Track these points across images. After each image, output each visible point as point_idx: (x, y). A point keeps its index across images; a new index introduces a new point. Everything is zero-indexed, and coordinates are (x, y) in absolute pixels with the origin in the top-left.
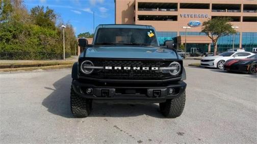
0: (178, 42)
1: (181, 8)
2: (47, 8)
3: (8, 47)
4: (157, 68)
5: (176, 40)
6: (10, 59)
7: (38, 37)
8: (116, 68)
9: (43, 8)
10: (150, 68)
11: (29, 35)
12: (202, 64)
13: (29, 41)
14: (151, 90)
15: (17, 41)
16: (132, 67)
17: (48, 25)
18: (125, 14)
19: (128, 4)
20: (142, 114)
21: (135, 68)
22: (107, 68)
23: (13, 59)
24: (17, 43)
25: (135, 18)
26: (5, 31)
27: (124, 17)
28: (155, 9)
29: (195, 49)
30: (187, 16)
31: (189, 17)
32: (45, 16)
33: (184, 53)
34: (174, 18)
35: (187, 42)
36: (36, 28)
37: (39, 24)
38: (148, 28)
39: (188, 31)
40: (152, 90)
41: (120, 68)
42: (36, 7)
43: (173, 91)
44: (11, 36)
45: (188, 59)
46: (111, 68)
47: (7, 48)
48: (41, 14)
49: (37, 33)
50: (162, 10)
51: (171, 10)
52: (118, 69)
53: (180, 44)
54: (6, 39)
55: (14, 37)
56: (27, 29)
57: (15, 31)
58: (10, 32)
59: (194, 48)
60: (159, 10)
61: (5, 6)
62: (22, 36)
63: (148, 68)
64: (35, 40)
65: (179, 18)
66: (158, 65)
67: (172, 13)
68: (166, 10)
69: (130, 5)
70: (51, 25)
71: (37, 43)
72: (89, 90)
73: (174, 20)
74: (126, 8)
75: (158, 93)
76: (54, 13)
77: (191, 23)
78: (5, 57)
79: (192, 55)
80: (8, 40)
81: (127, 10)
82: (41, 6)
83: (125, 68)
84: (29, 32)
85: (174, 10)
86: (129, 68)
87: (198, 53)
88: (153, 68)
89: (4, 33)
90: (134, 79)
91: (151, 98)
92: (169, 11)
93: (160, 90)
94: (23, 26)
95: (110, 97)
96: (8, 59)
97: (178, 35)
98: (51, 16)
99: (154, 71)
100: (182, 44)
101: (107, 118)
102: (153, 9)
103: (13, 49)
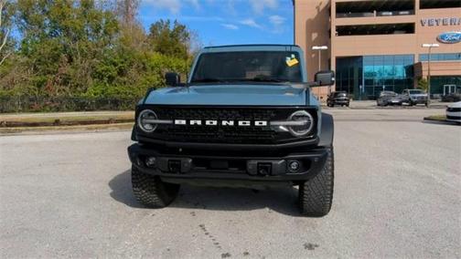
0: (416, 75)
1: (422, 7)
2: (176, 22)
3: (111, 89)
4: (265, 123)
5: (413, 70)
6: (115, 110)
7: (160, 73)
8: (192, 122)
9: (169, 22)
10: (252, 123)
11: (144, 69)
12: (448, 117)
13: (143, 80)
14: (253, 163)
15: (126, 79)
16: (220, 121)
17: (175, 51)
18: (311, 26)
19: (318, 8)
20: (263, 206)
21: (224, 123)
22: (177, 122)
23: (118, 110)
24: (125, 83)
25: (330, 32)
26: (106, 64)
27: (309, 31)
28: (369, 14)
29: (453, 88)
30: (435, 23)
31: (441, 23)
32: (172, 36)
33: (426, 95)
34: (409, 28)
35: (432, 74)
36: (156, 57)
37: (160, 50)
38: (288, 49)
39: (433, 52)
40: (256, 162)
41: (199, 122)
42: (157, 23)
43: (298, 166)
44: (116, 72)
45: (432, 107)
46: (184, 122)
47: (109, 91)
48: (166, 33)
49: (156, 65)
50: (384, 13)
51: (402, 13)
52: (196, 124)
53: (420, 78)
54: (109, 77)
55: (121, 73)
56: (140, 59)
57: (122, 63)
58: (115, 64)
59: (450, 86)
60: (378, 15)
61: (106, 23)
62: (132, 72)
63: (248, 123)
64: (154, 78)
65: (418, 27)
66: (266, 116)
67: (404, 18)
68: (391, 13)
69: (322, 8)
70: (180, 52)
71: (157, 82)
72: (151, 161)
73: (408, 32)
74: (313, 14)
75: (266, 169)
76: (187, 30)
77: (443, 37)
78: (108, 106)
79: (445, 100)
80: (111, 79)
81: (316, 18)
82: (165, 20)
83: (208, 123)
84: (144, 64)
85: (407, 12)
86: (215, 123)
87: (458, 95)
88: (257, 123)
89: (105, 67)
90: (226, 142)
91: (255, 178)
92: (398, 14)
93: (271, 164)
94: (136, 54)
95: (184, 173)
96: (111, 109)
97: (416, 61)
98: (181, 35)
99: (259, 128)
100: (425, 77)
101: (196, 211)
102: (365, 14)
103: (118, 93)
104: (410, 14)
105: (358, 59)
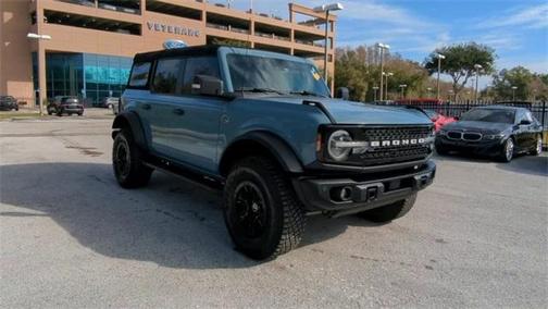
1: (148, 9)
4: (423, 141)
8: (384, 143)
14: (417, 179)
16: (401, 141)
21: (404, 142)
22: (373, 144)
28: (90, 3)
30: (161, 29)
34: (134, 29)
41: (389, 143)
46: (378, 144)
50: (107, 6)
51: (126, 10)
52: (386, 145)
60: (99, 6)
63: (416, 141)
65: (144, 29)
68: (114, 8)
73: (133, 33)
77: (170, 45)
83: (394, 142)
85: (132, 11)
86: (398, 142)
88: (419, 141)
92: (122, 11)
99: (421, 145)
104: (135, 13)
105: (76, 57)
